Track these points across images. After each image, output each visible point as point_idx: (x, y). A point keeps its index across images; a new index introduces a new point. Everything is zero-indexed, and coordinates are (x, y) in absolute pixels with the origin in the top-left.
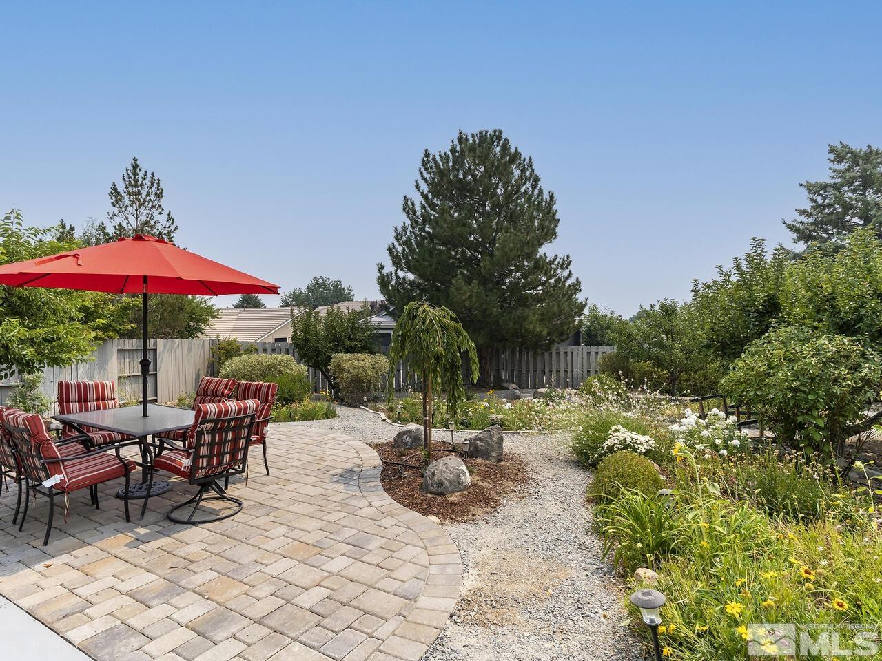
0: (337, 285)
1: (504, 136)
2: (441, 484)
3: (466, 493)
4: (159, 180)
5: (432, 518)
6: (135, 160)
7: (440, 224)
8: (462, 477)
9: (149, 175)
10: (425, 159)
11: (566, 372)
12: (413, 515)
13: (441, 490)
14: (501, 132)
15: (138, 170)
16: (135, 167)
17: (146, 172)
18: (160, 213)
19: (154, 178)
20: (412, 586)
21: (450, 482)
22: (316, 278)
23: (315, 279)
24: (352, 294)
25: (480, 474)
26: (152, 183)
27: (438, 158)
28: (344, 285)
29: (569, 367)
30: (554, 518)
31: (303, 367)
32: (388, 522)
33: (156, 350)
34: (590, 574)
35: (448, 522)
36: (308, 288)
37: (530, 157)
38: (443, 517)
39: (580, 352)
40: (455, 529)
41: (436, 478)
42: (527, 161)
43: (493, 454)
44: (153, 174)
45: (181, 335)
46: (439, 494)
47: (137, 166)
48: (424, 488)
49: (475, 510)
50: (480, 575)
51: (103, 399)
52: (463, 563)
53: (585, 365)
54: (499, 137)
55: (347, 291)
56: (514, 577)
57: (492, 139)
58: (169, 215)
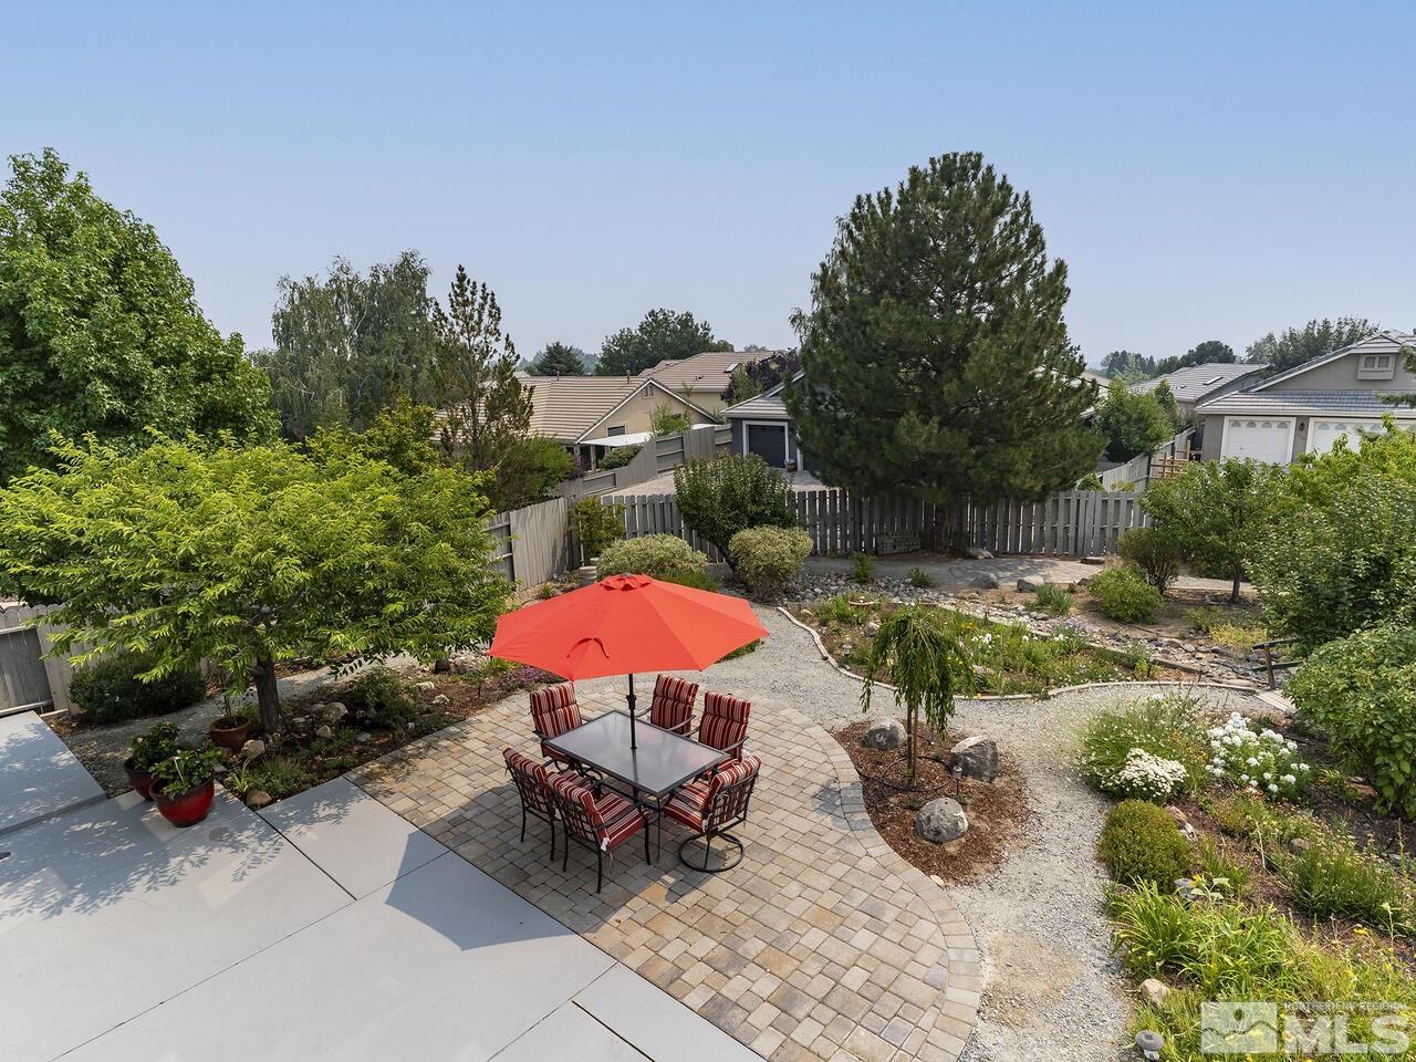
0: (686, 321)
1: (984, 163)
2: (938, 833)
3: (963, 840)
4: (493, 294)
5: (936, 879)
6: (461, 269)
7: (881, 325)
8: (960, 824)
9: (479, 288)
10: (857, 211)
11: (1066, 529)
12: (916, 873)
13: (937, 838)
14: (979, 156)
15: (465, 282)
16: (462, 278)
17: (474, 283)
18: (497, 340)
19: (487, 291)
20: (938, 973)
21: (948, 831)
22: (653, 311)
23: (652, 313)
24: (710, 335)
25: (975, 807)
26: (484, 298)
27: (875, 201)
28: (698, 320)
29: (1073, 521)
30: (1062, 886)
31: (701, 556)
32: (892, 882)
33: (509, 526)
34: (1099, 973)
35: (951, 884)
36: (641, 329)
37: (1027, 193)
38: (946, 876)
39: (1091, 501)
40: (961, 894)
41: (932, 824)
42: (1021, 200)
43: (986, 773)
44: (484, 286)
45: (533, 500)
46: (936, 843)
47: (464, 277)
48: (918, 832)
49: (977, 867)
50: (996, 966)
51: (567, 705)
52: (979, 949)
53: (1098, 519)
54: (977, 166)
55: (701, 331)
56: (1029, 972)
57: (964, 169)
58: (507, 339)
